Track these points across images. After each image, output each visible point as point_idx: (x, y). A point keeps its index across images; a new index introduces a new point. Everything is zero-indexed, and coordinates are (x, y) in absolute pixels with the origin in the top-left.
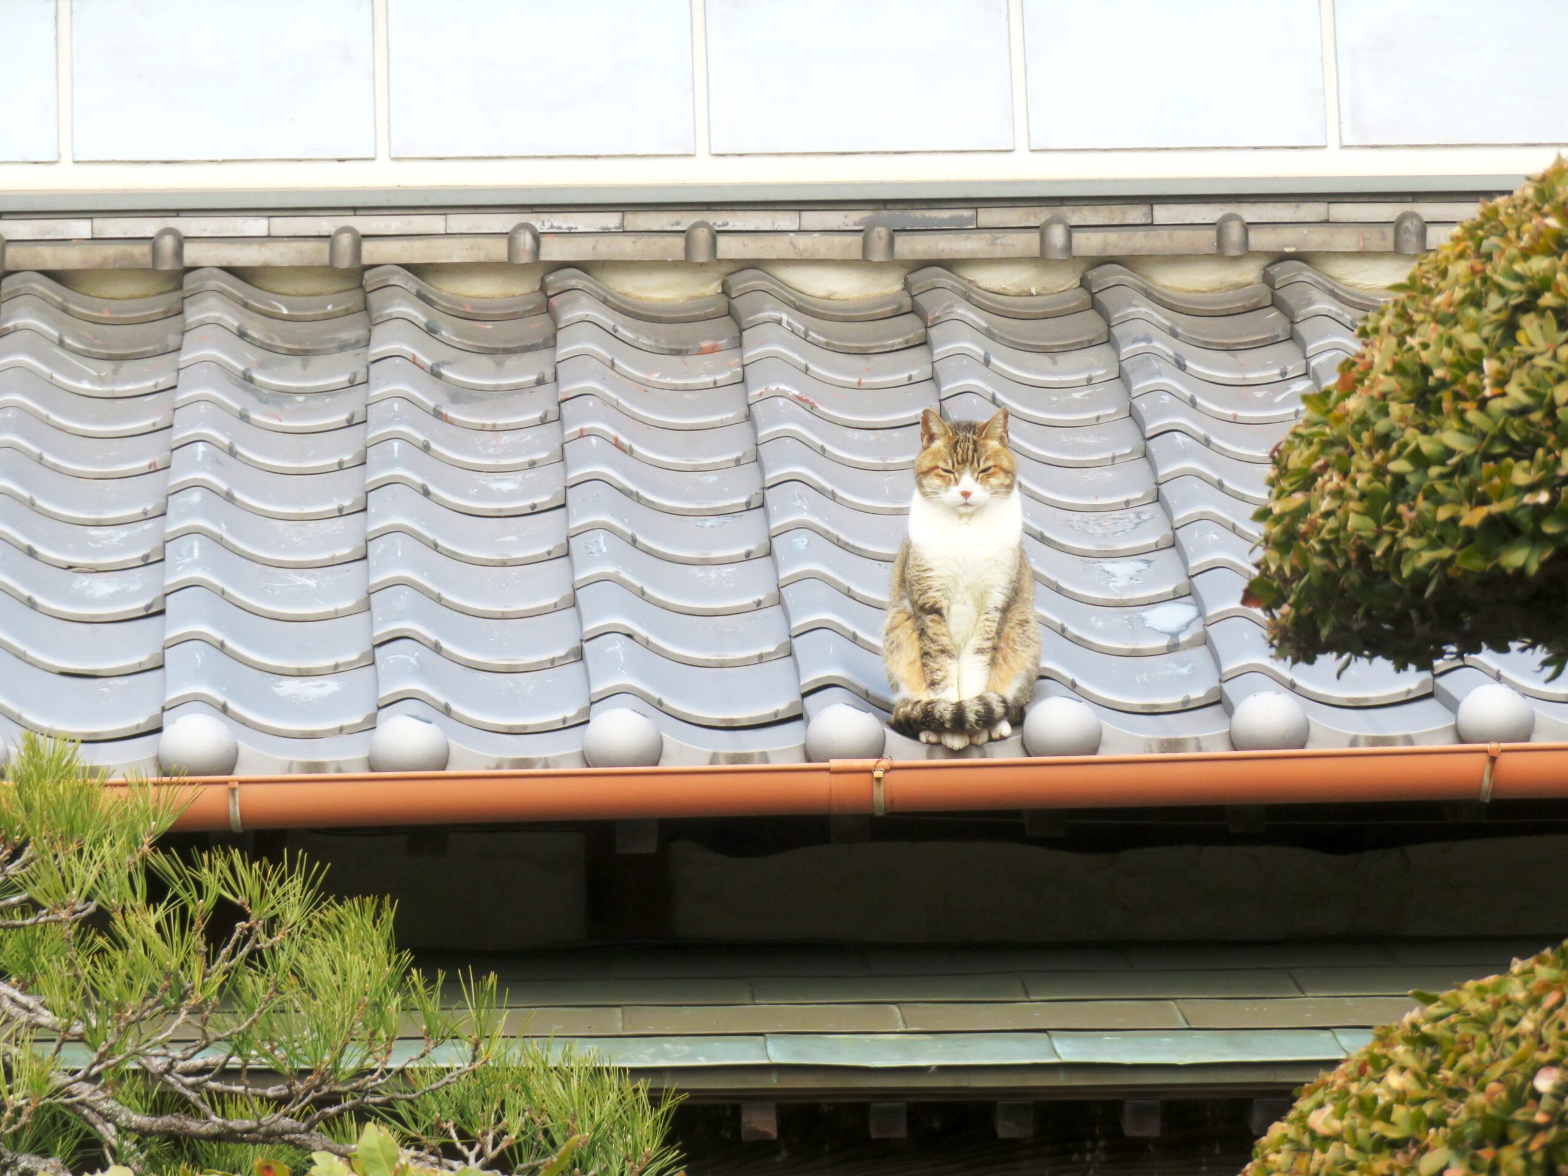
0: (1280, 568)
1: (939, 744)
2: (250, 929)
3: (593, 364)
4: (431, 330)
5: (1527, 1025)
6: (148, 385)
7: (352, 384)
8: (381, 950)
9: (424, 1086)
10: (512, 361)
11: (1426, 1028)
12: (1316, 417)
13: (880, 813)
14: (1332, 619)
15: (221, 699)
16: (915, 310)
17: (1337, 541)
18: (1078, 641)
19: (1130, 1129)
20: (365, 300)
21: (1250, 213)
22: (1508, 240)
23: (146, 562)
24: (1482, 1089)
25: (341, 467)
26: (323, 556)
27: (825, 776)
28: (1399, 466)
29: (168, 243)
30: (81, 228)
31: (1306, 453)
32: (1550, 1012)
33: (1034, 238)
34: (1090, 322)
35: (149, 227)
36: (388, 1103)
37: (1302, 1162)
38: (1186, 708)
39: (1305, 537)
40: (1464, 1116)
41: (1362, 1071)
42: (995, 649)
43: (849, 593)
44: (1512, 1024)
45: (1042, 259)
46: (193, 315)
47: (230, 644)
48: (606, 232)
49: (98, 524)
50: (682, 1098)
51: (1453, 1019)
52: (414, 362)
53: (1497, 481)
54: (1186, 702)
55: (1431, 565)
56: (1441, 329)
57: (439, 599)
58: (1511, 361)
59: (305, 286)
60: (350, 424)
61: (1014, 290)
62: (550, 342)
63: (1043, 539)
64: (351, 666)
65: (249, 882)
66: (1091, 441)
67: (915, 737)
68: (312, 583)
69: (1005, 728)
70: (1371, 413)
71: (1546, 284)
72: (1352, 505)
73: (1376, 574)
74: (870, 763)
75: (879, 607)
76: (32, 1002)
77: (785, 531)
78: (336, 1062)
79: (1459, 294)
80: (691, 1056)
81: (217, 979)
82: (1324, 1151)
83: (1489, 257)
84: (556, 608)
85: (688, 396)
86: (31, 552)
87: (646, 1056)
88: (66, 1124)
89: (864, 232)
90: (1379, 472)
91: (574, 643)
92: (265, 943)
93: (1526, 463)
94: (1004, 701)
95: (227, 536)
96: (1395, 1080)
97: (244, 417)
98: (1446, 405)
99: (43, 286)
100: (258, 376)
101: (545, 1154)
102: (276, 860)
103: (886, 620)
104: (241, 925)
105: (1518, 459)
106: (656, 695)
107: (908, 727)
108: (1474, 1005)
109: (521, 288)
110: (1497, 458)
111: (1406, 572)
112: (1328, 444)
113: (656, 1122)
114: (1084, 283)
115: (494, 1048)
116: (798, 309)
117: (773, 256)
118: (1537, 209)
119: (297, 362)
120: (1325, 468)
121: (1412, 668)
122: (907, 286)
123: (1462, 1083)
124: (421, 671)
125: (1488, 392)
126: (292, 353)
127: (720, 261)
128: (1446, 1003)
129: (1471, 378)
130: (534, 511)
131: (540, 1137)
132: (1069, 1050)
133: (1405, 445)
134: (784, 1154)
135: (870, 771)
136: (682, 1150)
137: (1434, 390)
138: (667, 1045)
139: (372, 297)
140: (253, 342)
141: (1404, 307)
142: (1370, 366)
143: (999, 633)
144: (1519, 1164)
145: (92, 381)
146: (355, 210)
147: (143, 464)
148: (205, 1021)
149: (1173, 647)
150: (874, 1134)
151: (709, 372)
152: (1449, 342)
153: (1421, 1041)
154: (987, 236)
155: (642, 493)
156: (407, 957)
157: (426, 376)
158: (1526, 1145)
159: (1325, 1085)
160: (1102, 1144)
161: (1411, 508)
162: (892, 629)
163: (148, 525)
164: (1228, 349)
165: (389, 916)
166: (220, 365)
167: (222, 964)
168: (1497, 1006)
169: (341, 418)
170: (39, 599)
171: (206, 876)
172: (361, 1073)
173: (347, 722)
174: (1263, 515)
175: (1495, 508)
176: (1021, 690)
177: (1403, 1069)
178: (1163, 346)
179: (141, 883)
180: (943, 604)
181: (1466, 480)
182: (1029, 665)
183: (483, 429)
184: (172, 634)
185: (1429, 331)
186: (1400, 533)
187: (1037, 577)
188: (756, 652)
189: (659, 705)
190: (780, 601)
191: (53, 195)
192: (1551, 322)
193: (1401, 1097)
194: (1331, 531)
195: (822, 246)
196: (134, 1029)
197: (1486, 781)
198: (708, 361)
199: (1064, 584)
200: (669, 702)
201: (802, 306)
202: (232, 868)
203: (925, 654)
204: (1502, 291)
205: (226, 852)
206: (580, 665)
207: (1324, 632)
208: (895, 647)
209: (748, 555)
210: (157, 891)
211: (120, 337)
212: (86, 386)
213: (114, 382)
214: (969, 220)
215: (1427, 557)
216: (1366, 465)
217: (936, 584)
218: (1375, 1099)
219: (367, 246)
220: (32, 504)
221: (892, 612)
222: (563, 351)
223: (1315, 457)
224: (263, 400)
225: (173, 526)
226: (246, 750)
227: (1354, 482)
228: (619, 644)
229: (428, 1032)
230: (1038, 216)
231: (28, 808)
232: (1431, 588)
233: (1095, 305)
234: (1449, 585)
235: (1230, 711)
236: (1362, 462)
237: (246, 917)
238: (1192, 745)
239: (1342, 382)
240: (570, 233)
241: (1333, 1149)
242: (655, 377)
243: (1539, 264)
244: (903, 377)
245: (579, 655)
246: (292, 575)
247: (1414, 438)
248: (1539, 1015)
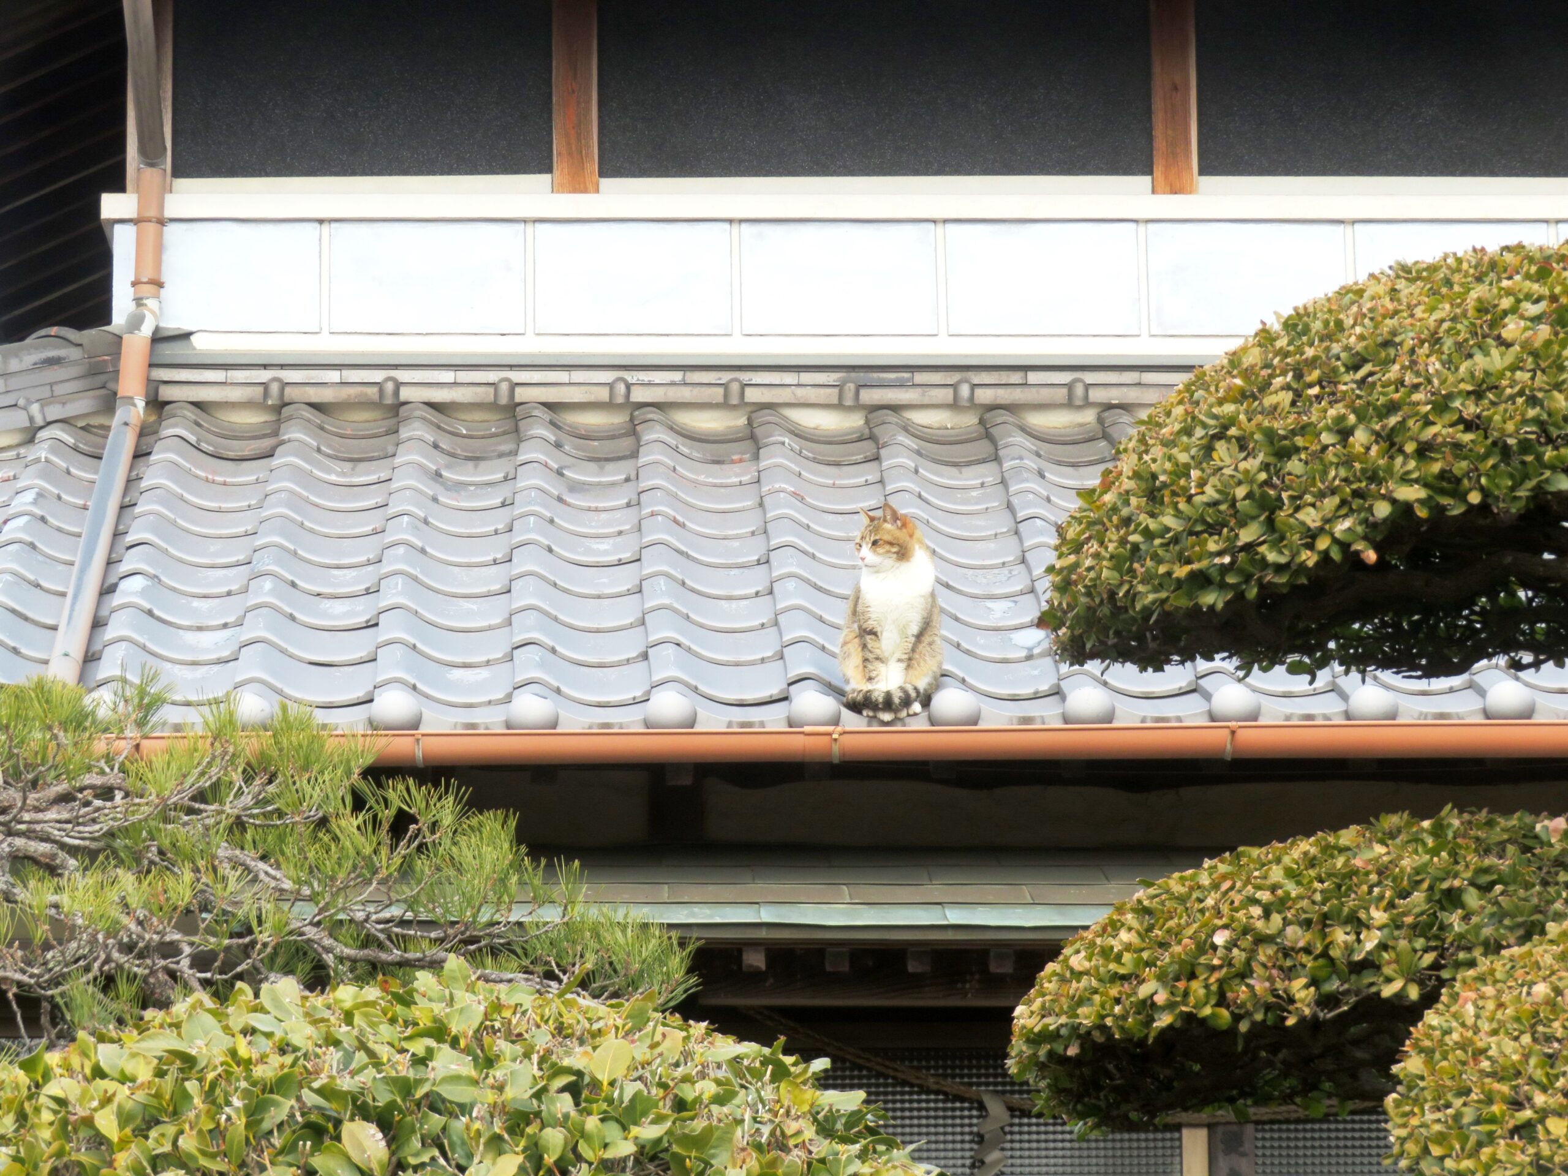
0: (1060, 604)
1: (875, 717)
2: (419, 830)
3: (662, 469)
4: (558, 445)
5: (1210, 902)
6: (373, 478)
7: (506, 479)
8: (506, 846)
9: (534, 932)
10: (610, 466)
11: (1146, 903)
12: (1086, 506)
13: (836, 761)
14: (1094, 637)
15: (412, 681)
16: (872, 437)
17: (1095, 586)
18: (968, 652)
19: (994, 968)
20: (517, 426)
21: (1090, 378)
22: (1210, 393)
23: (368, 592)
24: (1179, 943)
25: (496, 532)
26: (483, 590)
27: (801, 737)
28: (1135, 538)
29: (390, 387)
30: (334, 376)
31: (1078, 529)
32: (1226, 893)
33: (950, 392)
34: (985, 447)
35: (378, 376)
36: (509, 944)
37: (1064, 990)
38: (1036, 697)
39: (1076, 583)
40: (1167, 960)
41: (1104, 930)
42: (910, 659)
43: (821, 619)
44: (1201, 901)
45: (955, 406)
46: (405, 433)
47: (419, 646)
48: (673, 384)
49: (338, 567)
50: (698, 944)
51: (1163, 897)
52: (546, 466)
53: (1197, 548)
54: (1036, 693)
55: (1154, 602)
56: (1165, 450)
57: (556, 619)
58: (1208, 471)
59: (478, 416)
60: (503, 505)
61: (936, 425)
62: (634, 454)
63: (947, 586)
64: (498, 661)
65: (419, 799)
66: (982, 523)
67: (859, 712)
68: (475, 607)
69: (917, 707)
70: (1119, 503)
71: (1232, 421)
72: (1105, 563)
73: (1120, 608)
74: (830, 729)
75: (837, 627)
76: (278, 875)
77: (780, 578)
78: (475, 916)
79: (1177, 427)
80: (711, 917)
81: (397, 861)
82: (1078, 981)
83: (1197, 403)
84: (632, 626)
85: (723, 490)
86: (293, 585)
87: (681, 916)
88: (305, 954)
89: (840, 387)
90: (1123, 542)
91: (642, 649)
92: (429, 840)
93: (1216, 537)
94: (916, 689)
95: (420, 576)
96: (1124, 936)
97: (435, 500)
98: (1166, 499)
99: (308, 413)
100: (444, 473)
101: (610, 977)
102: (436, 785)
103: (841, 636)
104: (413, 827)
105: (1211, 535)
106: (693, 682)
107: (855, 707)
108: (1177, 888)
109: (616, 420)
110: (1197, 534)
111: (1138, 607)
112: (1091, 524)
113: (682, 960)
114: (982, 422)
115: (576, 909)
116: (797, 435)
117: (781, 401)
118: (1229, 373)
119: (471, 464)
120: (1089, 539)
121: (1150, 670)
122: (867, 422)
123: (1167, 938)
124: (542, 665)
125: (1193, 491)
126: (468, 459)
127: (747, 404)
128: (1160, 887)
129: (1182, 482)
130: (620, 563)
131: (607, 966)
132: (955, 916)
133: (1140, 524)
134: (771, 980)
135: (830, 734)
136: (700, 976)
137: (1159, 490)
138: (696, 909)
139: (522, 424)
140: (443, 451)
141: (1144, 435)
142: (1120, 474)
143: (913, 650)
144: (1202, 992)
145: (338, 474)
146: (511, 367)
147: (368, 529)
148: (390, 888)
149: (1029, 658)
150: (828, 968)
151: (736, 476)
152: (1170, 459)
153: (1143, 911)
154: (919, 390)
155: (691, 553)
156: (523, 849)
157: (554, 475)
158: (1206, 979)
159: (1082, 939)
160: (977, 977)
161: (1142, 566)
162: (845, 643)
163: (370, 568)
164: (1074, 465)
165: (513, 823)
166: (421, 466)
167: (402, 850)
168: (1191, 889)
169: (498, 501)
170: (297, 615)
171: (391, 795)
172: (492, 924)
173: (493, 697)
174: (1051, 569)
175: (1195, 566)
176: (930, 684)
177: (1130, 929)
178: (1031, 463)
179: (349, 800)
180: (878, 629)
181: (1177, 548)
182: (935, 669)
183: (589, 509)
184: (382, 639)
185: (1157, 451)
186: (1135, 582)
187: (942, 611)
188: (759, 656)
189: (695, 689)
190: (776, 623)
191: (315, 354)
192: (1235, 447)
193: (1128, 947)
194: (1091, 580)
195: (812, 395)
196: (343, 894)
197: (1229, 746)
198: (736, 468)
199: (960, 616)
200: (702, 688)
201: (798, 433)
202: (408, 790)
203: (866, 660)
204: (1205, 426)
205: (404, 779)
206: (645, 663)
207: (1088, 646)
208: (847, 656)
209: (757, 594)
210: (359, 803)
211: (357, 447)
212: (333, 478)
213: (352, 476)
214: (908, 380)
215: (1151, 597)
216: (1115, 537)
217: (873, 616)
218: (1112, 948)
219: (518, 390)
220: (295, 553)
221: (845, 631)
222: (643, 460)
223: (1083, 532)
224: (448, 489)
225: (385, 568)
226: (427, 715)
227: (1106, 548)
228: (670, 649)
229: (534, 898)
230: (953, 378)
231: (281, 750)
232: (1154, 618)
233: (988, 436)
234: (1166, 615)
235: (1064, 699)
236: (1113, 535)
237: (416, 822)
238: (1039, 720)
239: (1103, 483)
240: (650, 384)
241: (1085, 980)
242: (702, 478)
243: (1229, 408)
244: (862, 480)
245: (645, 656)
246: (462, 602)
247: (1144, 519)
248: (1218, 896)
